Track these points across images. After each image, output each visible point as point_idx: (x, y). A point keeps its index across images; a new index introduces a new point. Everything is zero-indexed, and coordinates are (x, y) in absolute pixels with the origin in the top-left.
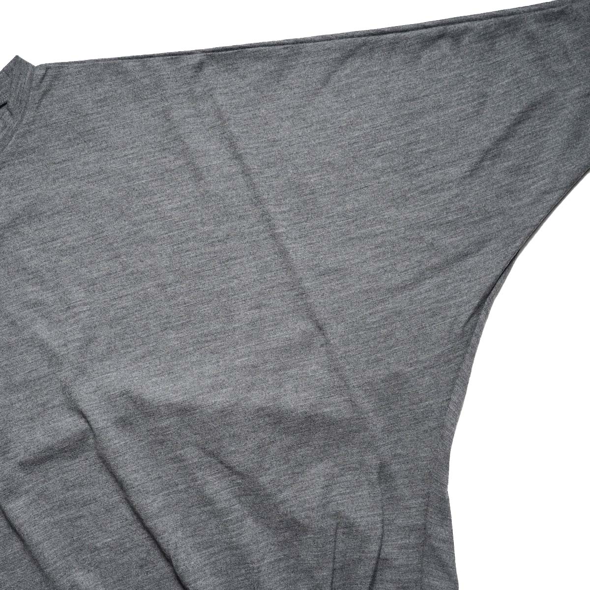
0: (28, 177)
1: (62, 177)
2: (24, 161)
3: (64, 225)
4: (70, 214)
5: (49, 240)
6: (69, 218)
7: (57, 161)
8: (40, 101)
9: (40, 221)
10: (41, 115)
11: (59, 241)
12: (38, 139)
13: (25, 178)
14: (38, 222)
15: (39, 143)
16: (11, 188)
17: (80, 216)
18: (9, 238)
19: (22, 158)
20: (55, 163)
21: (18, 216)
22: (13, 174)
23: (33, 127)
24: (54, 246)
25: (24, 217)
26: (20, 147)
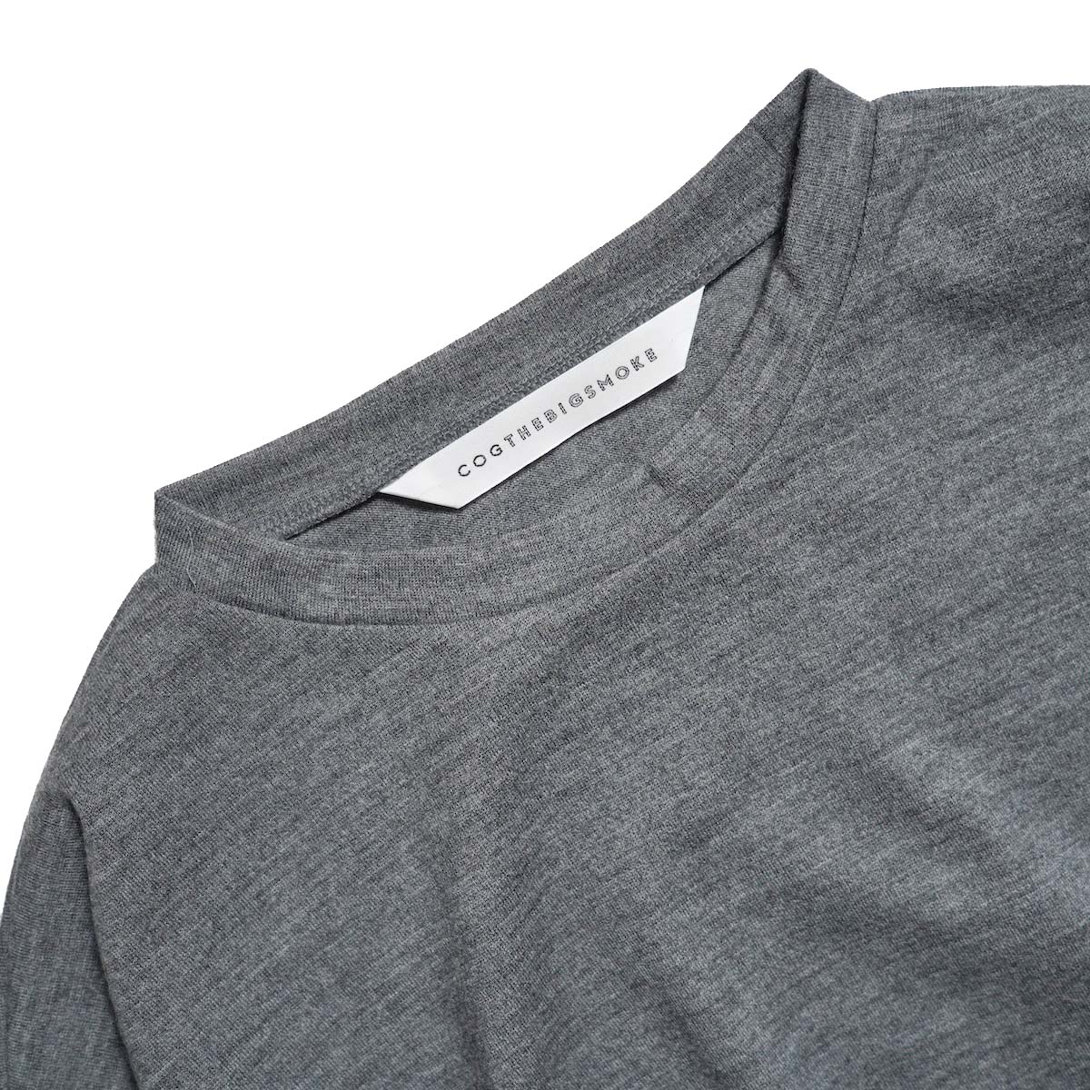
0: (873, 496)
1: (991, 480)
2: (851, 444)
3: (1016, 642)
4: (1033, 602)
5: (973, 700)
6: (1029, 619)
7: (967, 426)
8: (896, 226)
9: (932, 641)
10: (899, 275)
11: (1007, 701)
12: (894, 361)
13: (866, 500)
14: (926, 645)
15: (900, 375)
16: (820, 545)
17: (1069, 605)
18: (842, 718)
19: (846, 434)
20: (960, 436)
21: (861, 637)
22: (821, 494)
23: (876, 321)
24: (993, 719)
25: (879, 638)
26: (838, 397)
